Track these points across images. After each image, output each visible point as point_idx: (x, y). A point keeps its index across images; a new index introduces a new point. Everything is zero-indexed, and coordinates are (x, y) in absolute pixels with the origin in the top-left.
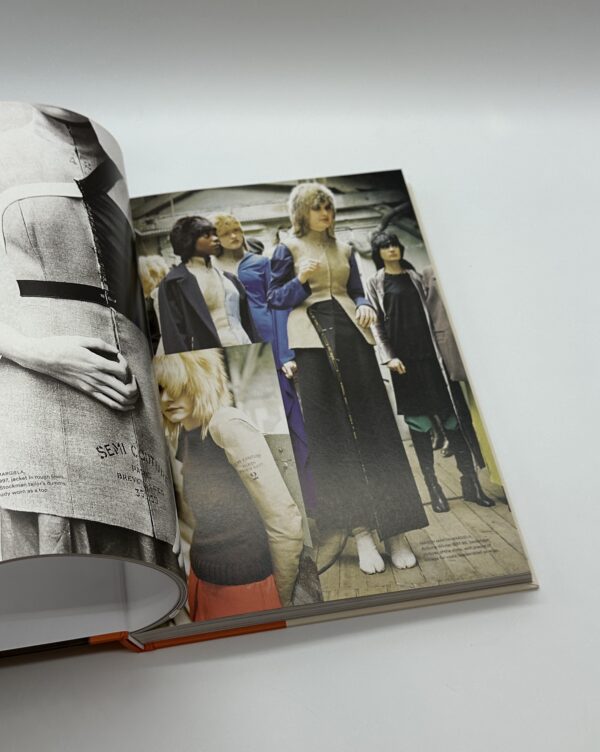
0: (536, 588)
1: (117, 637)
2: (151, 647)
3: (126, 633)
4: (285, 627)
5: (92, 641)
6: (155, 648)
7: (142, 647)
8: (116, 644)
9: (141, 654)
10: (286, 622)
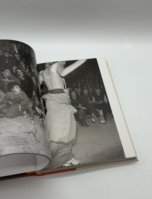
0: (138, 160)
1: (34, 172)
2: (42, 174)
3: (36, 171)
5: (27, 173)
6: (44, 175)
7: (40, 175)
8: (33, 174)
9: (40, 176)
10: (76, 168)
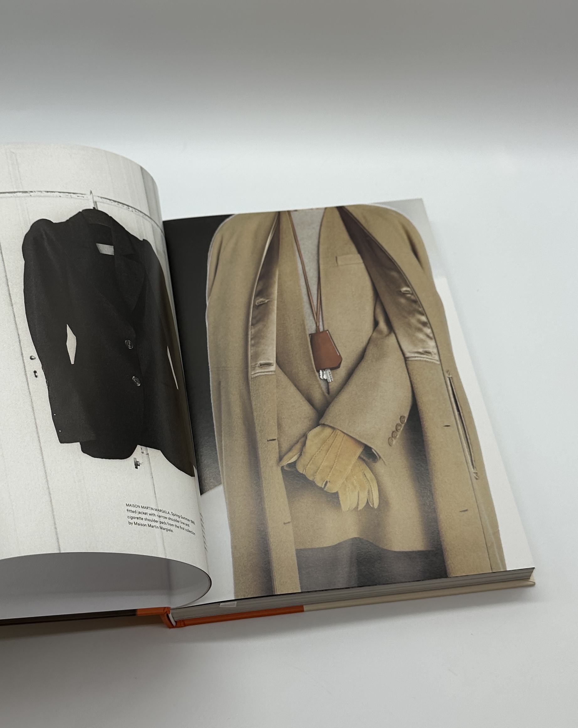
1: (160, 612)
3: (169, 609)
4: (303, 611)
5: (139, 613)
10: (304, 606)
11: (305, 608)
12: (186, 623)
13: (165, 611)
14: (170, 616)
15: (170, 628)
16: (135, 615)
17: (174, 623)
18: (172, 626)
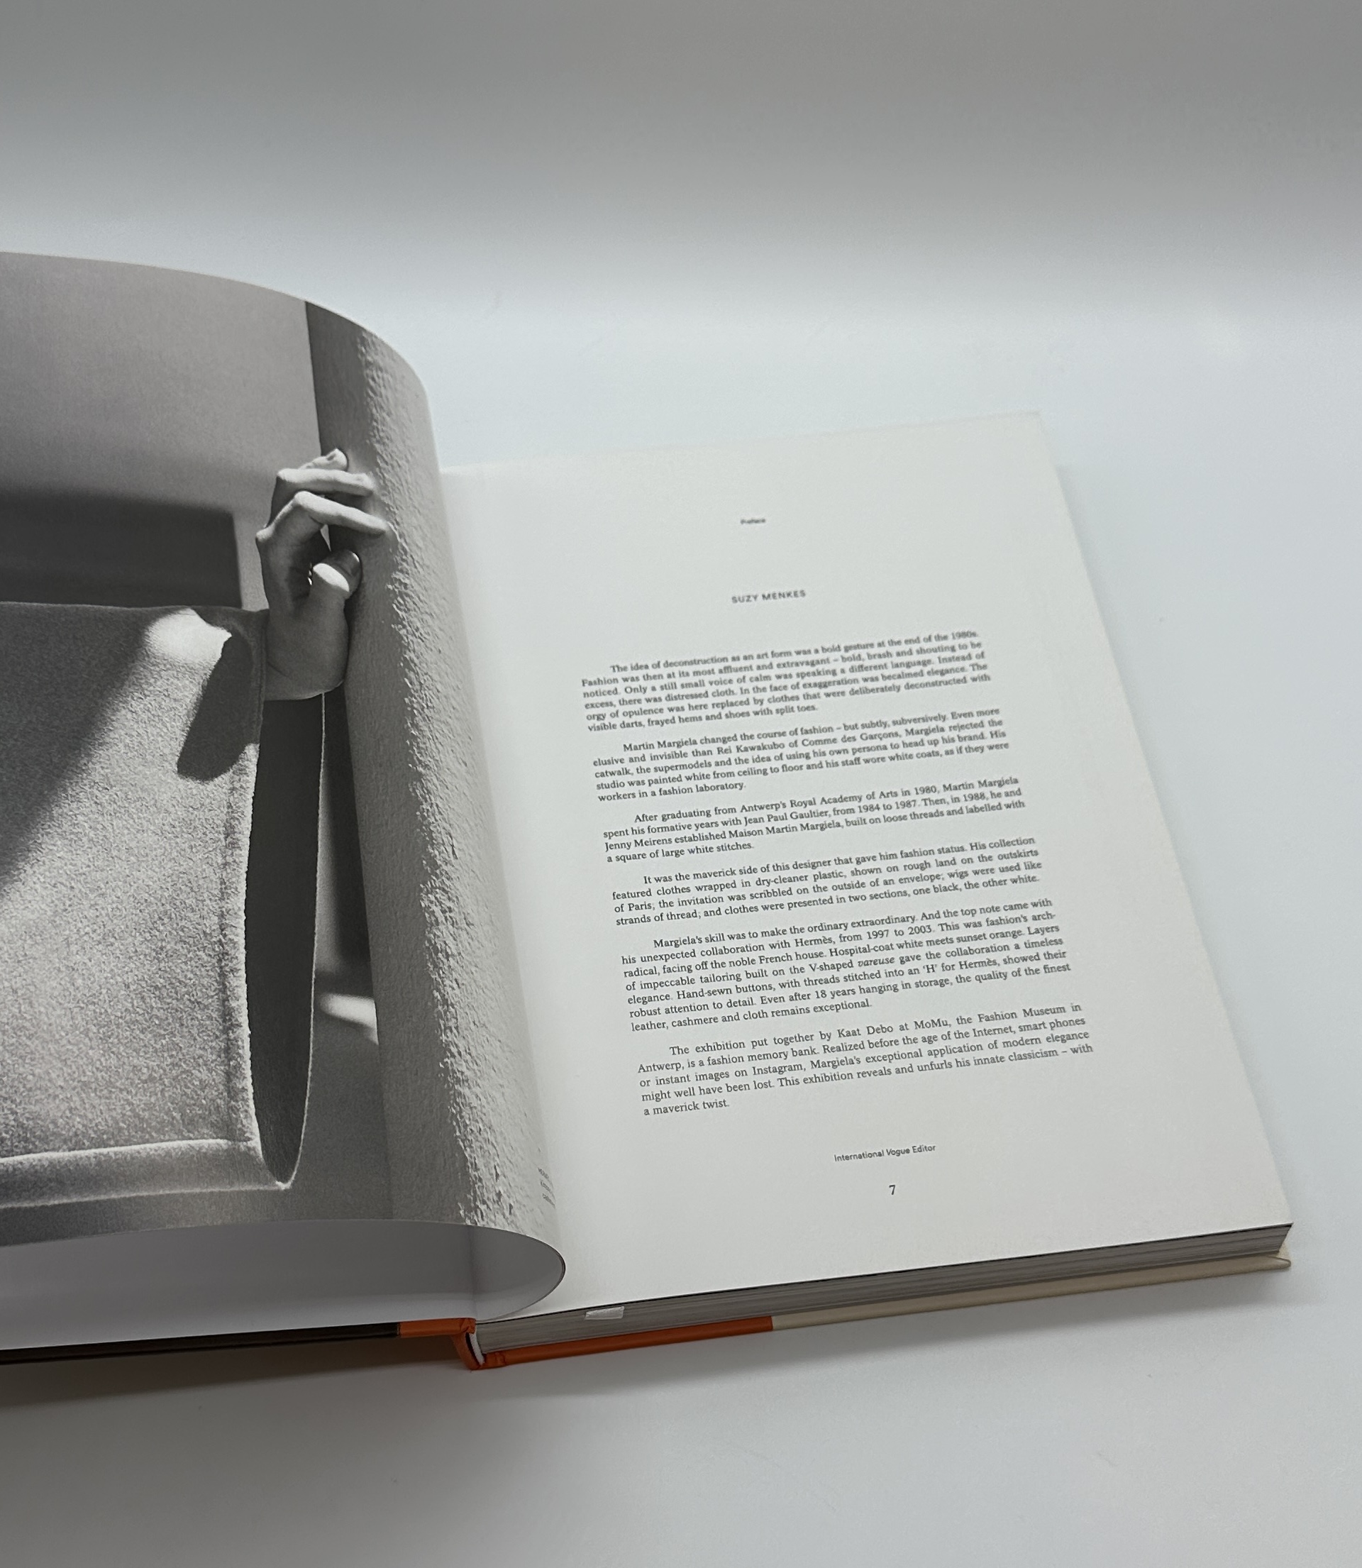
2: (498, 1359)
4: (770, 1329)
10: (773, 1318)
11: (776, 1321)
12: (508, 1357)
13: (464, 1327)
14: (473, 1338)
15: (472, 1369)
16: (395, 1335)
17: (481, 1359)
18: (477, 1367)
